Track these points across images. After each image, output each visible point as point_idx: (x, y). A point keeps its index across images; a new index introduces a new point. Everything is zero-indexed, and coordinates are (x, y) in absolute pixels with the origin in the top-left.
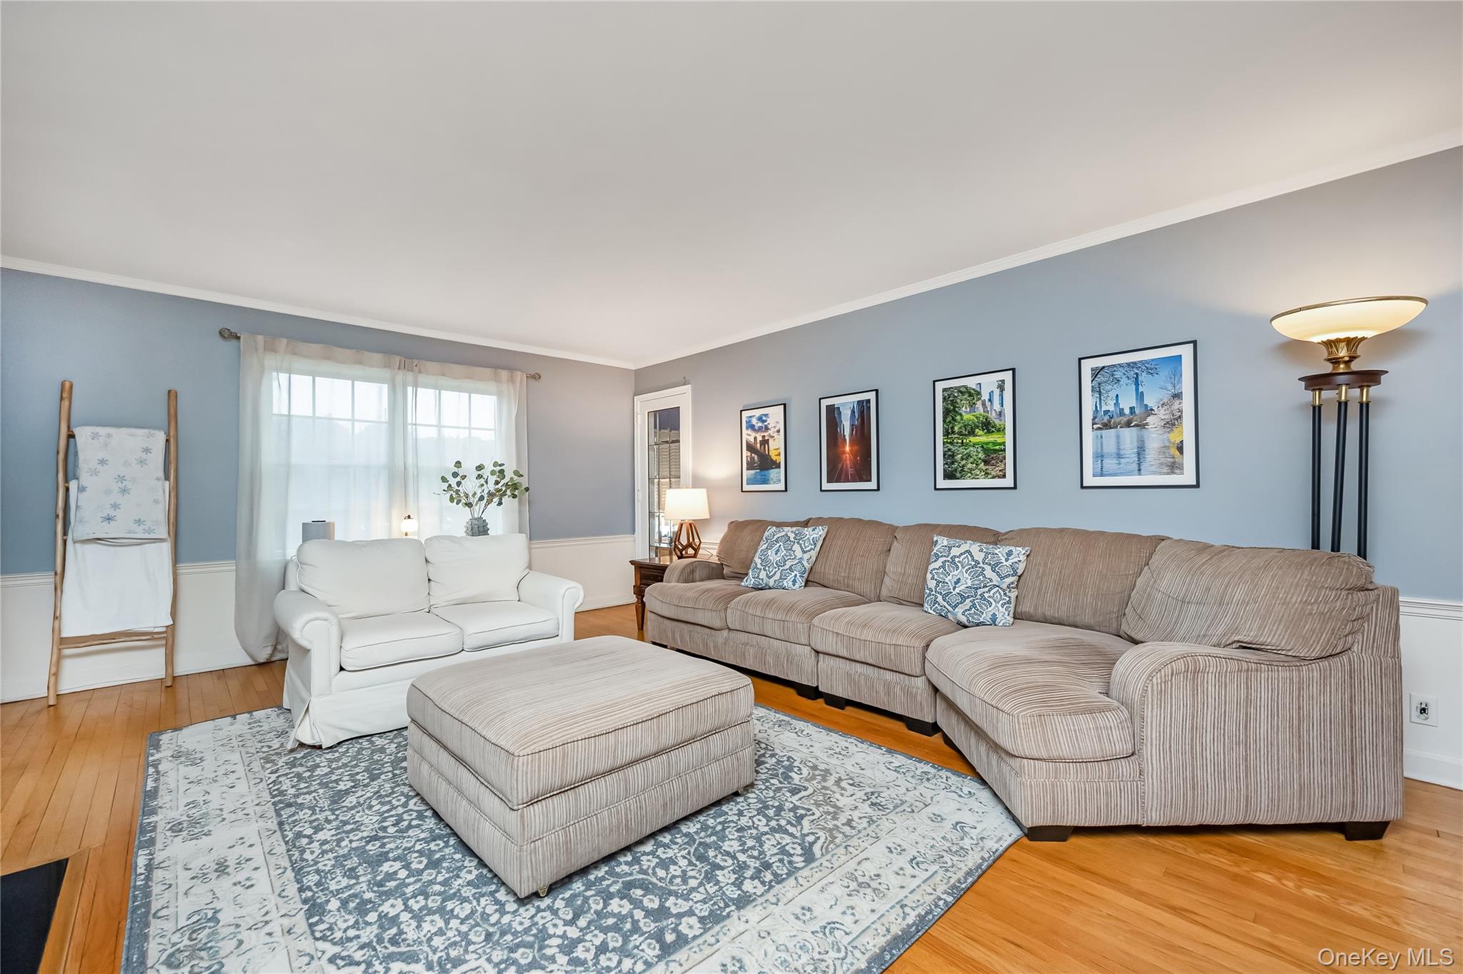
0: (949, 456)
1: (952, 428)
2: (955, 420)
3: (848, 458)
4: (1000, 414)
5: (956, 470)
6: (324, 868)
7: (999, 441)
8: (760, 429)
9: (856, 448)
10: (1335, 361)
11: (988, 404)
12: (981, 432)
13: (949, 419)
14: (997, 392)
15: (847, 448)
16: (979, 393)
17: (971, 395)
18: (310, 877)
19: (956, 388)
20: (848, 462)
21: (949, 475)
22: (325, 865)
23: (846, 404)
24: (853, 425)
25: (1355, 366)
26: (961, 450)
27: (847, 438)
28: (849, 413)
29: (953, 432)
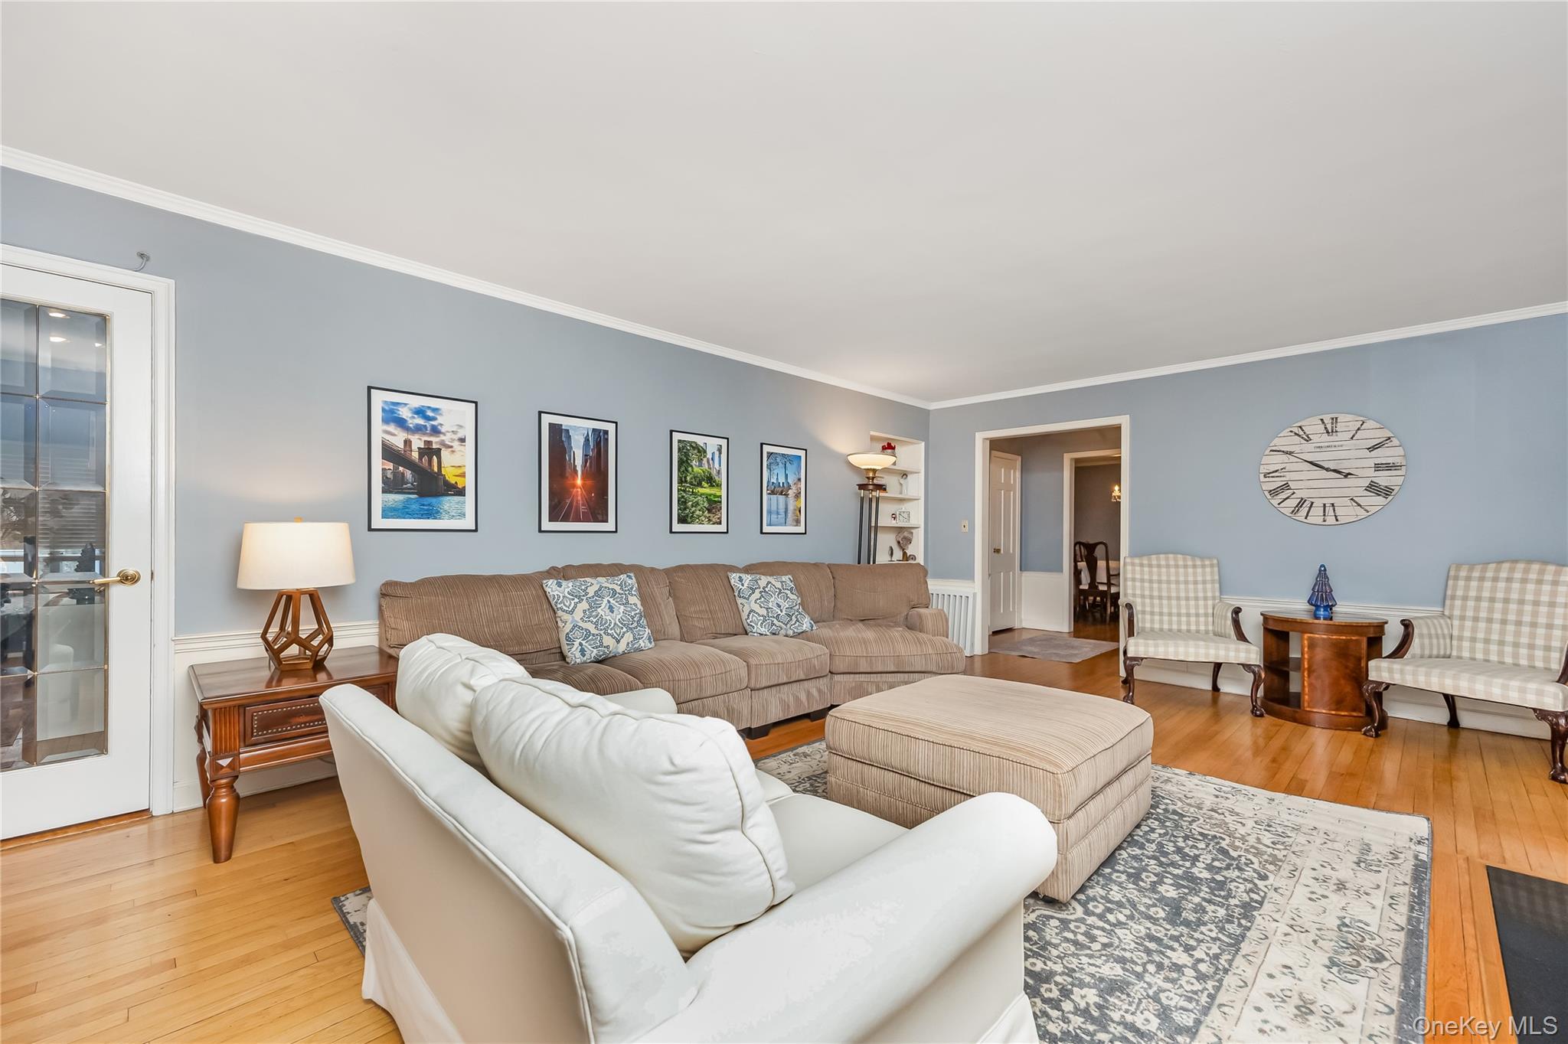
0: (683, 502)
1: (685, 477)
2: (687, 471)
3: (579, 493)
4: (719, 472)
5: (688, 515)
6: (1214, 928)
7: (718, 494)
8: (419, 429)
9: (589, 482)
10: (868, 478)
11: (711, 462)
12: (706, 485)
13: (683, 469)
14: (717, 453)
15: (579, 482)
16: (705, 452)
17: (699, 451)
18: (1232, 931)
19: (689, 442)
20: (579, 498)
21: (682, 520)
22: (1211, 931)
23: (579, 431)
24: (586, 455)
25: (875, 482)
26: (692, 498)
27: (579, 469)
28: (582, 440)
29: (686, 482)
